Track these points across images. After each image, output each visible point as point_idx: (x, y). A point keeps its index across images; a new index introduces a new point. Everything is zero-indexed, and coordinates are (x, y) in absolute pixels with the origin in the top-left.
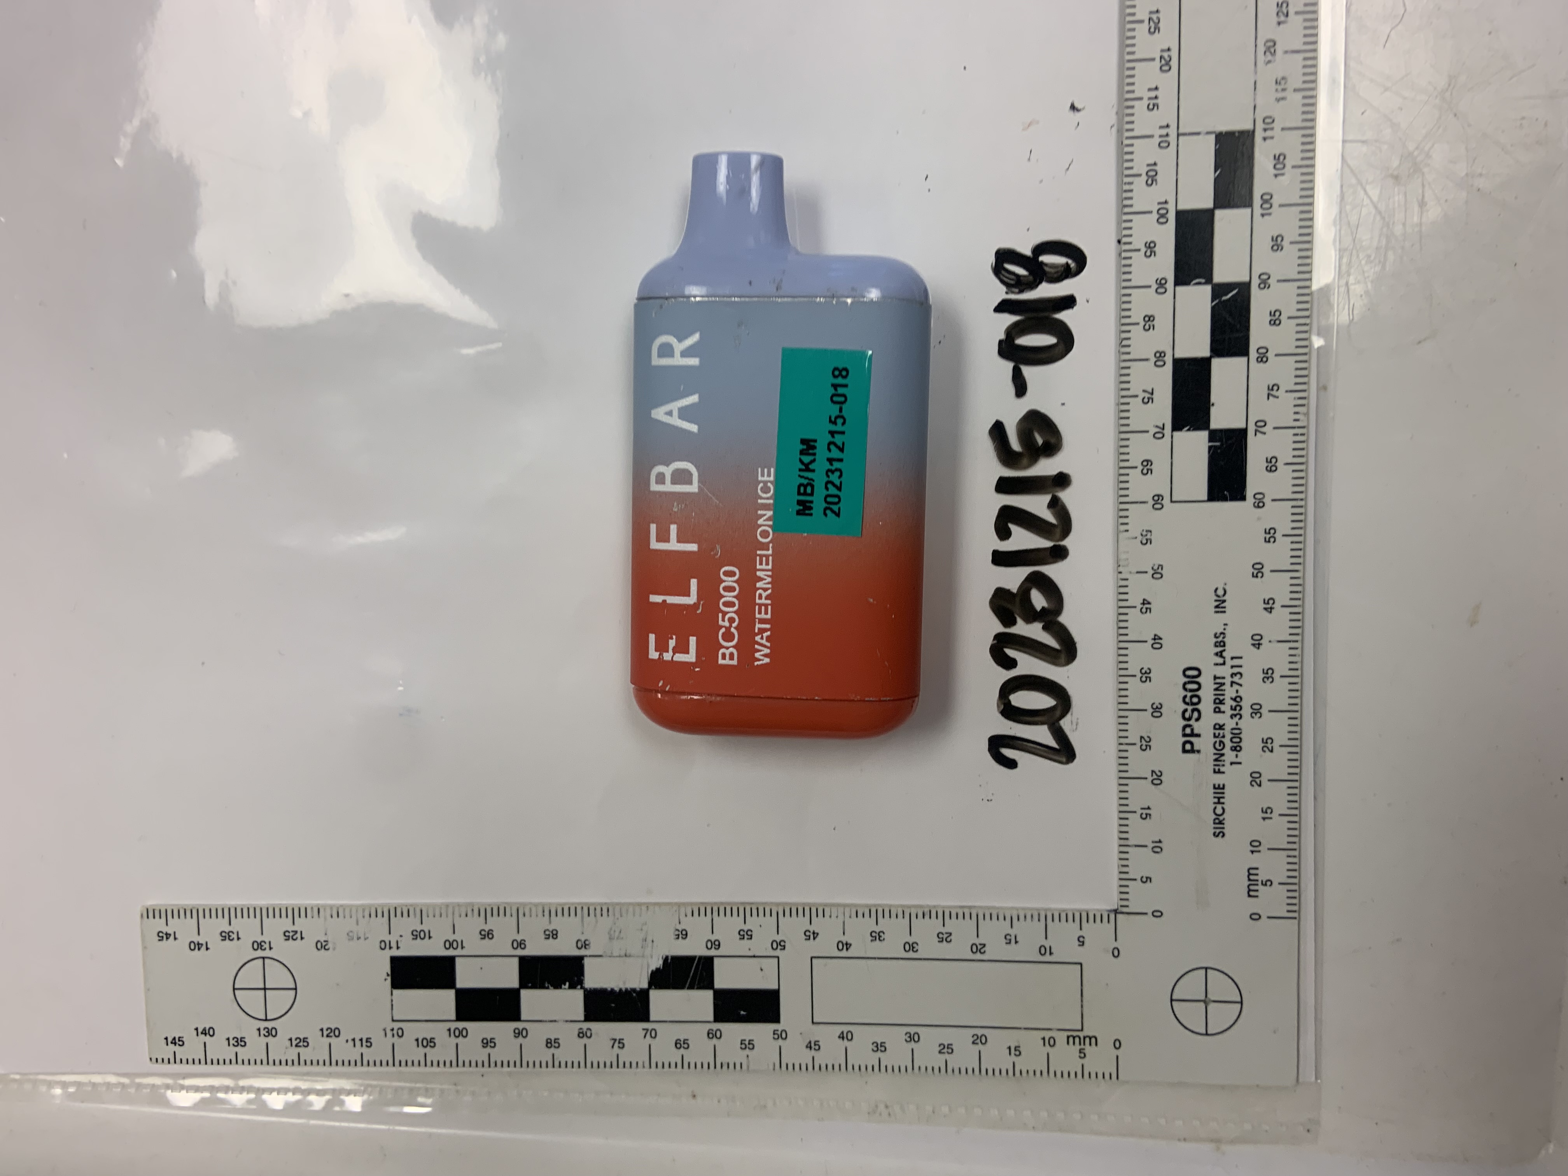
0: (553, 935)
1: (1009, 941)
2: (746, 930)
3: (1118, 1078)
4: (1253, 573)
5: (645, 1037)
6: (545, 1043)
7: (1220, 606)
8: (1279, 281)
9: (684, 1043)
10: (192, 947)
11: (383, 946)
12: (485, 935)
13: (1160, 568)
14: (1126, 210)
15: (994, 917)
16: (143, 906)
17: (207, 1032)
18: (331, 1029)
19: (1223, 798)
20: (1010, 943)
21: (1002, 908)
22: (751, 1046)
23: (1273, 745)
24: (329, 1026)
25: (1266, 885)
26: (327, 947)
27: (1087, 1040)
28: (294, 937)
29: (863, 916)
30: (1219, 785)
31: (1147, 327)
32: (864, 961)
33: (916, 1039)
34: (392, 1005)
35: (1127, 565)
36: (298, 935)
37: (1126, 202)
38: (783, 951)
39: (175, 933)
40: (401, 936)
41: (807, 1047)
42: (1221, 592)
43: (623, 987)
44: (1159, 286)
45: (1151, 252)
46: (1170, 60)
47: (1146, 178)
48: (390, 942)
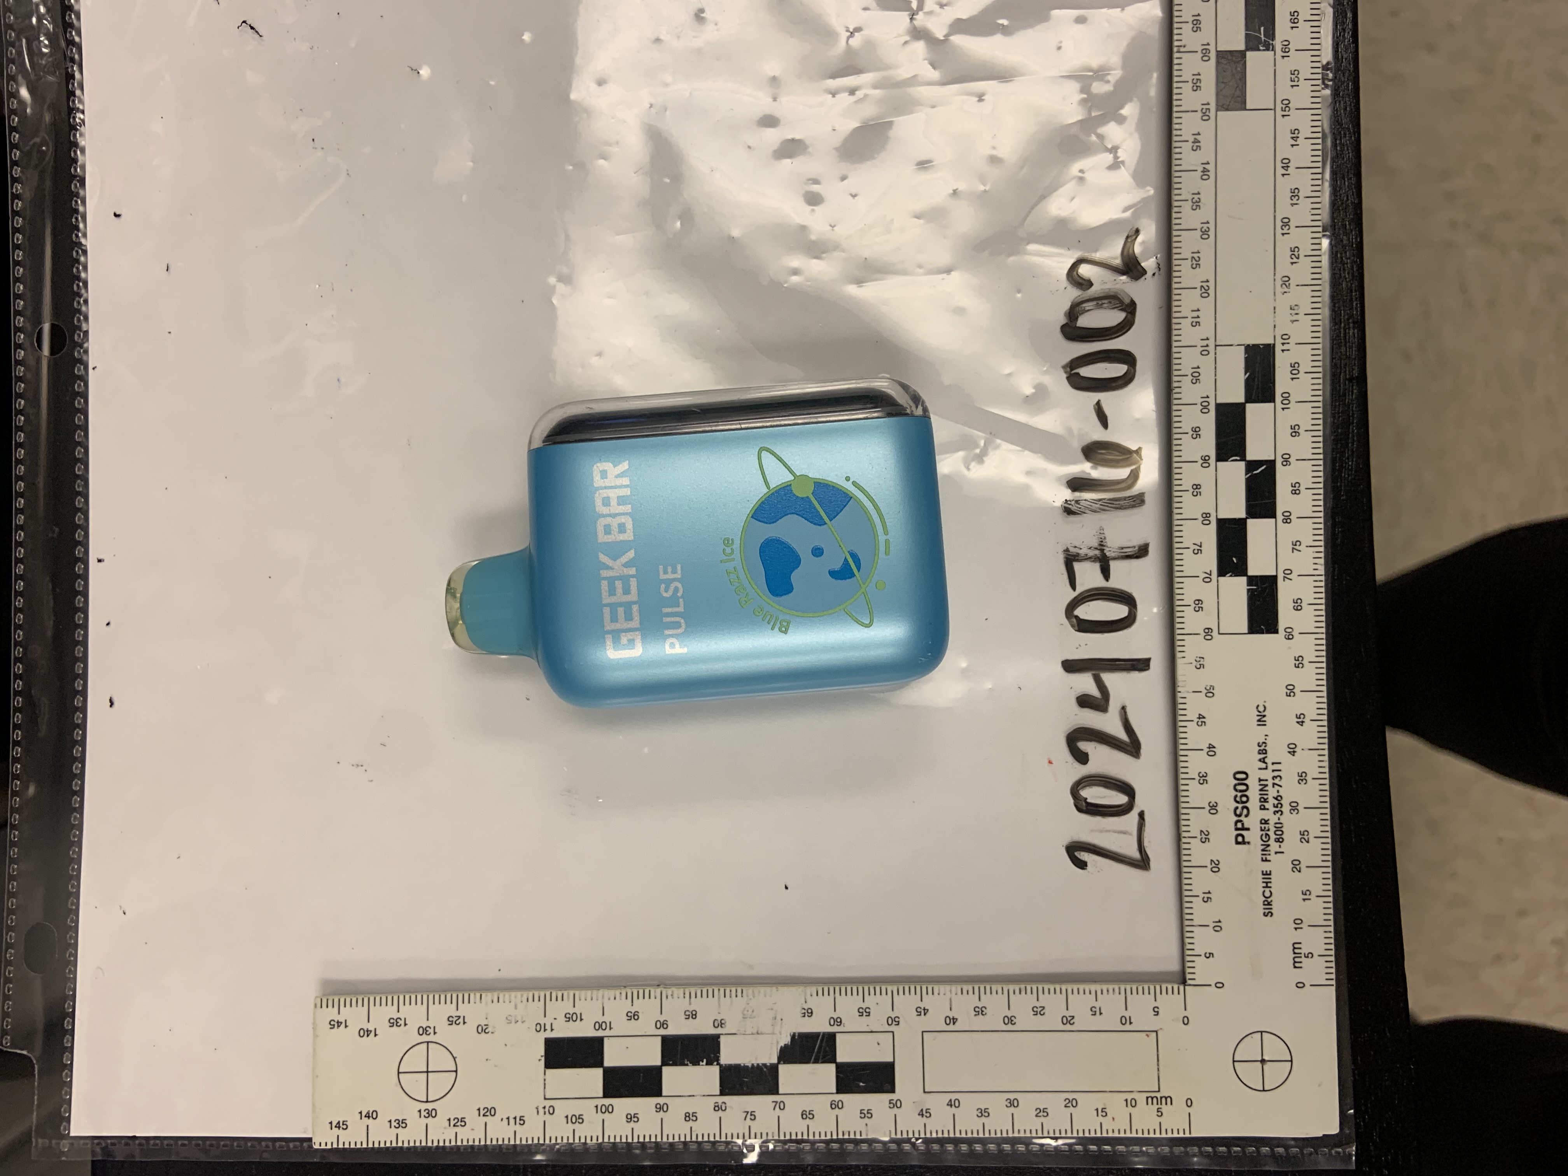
0: (693, 1015)
1: (1094, 1013)
2: (864, 1008)
3: (1190, 1132)
4: (1287, 693)
5: (774, 1109)
6: (684, 1117)
7: (1261, 720)
8: (1297, 460)
9: (809, 1114)
10: (362, 1034)
11: (538, 1030)
12: (631, 1016)
13: (1212, 688)
14: (1176, 402)
15: (1081, 991)
16: (315, 998)
17: (370, 1115)
18: (488, 1109)
19: (1270, 882)
20: (1095, 1016)
22: (870, 1115)
23: (1309, 836)
24: (486, 1106)
25: (1308, 957)
26: (487, 1031)
27: (1164, 1100)
28: (457, 1022)
29: (968, 994)
30: (1266, 871)
31: (1195, 494)
32: (968, 1034)
33: (1015, 1104)
34: (545, 1084)
35: (1185, 686)
36: (461, 1020)
37: (1177, 396)
38: (897, 1026)
39: (346, 1021)
40: (555, 1019)
41: (919, 1115)
42: (1261, 709)
43: (755, 1063)
44: (1203, 461)
45: (1197, 435)
46: (1209, 289)
47: (1192, 378)
48: (545, 1024)
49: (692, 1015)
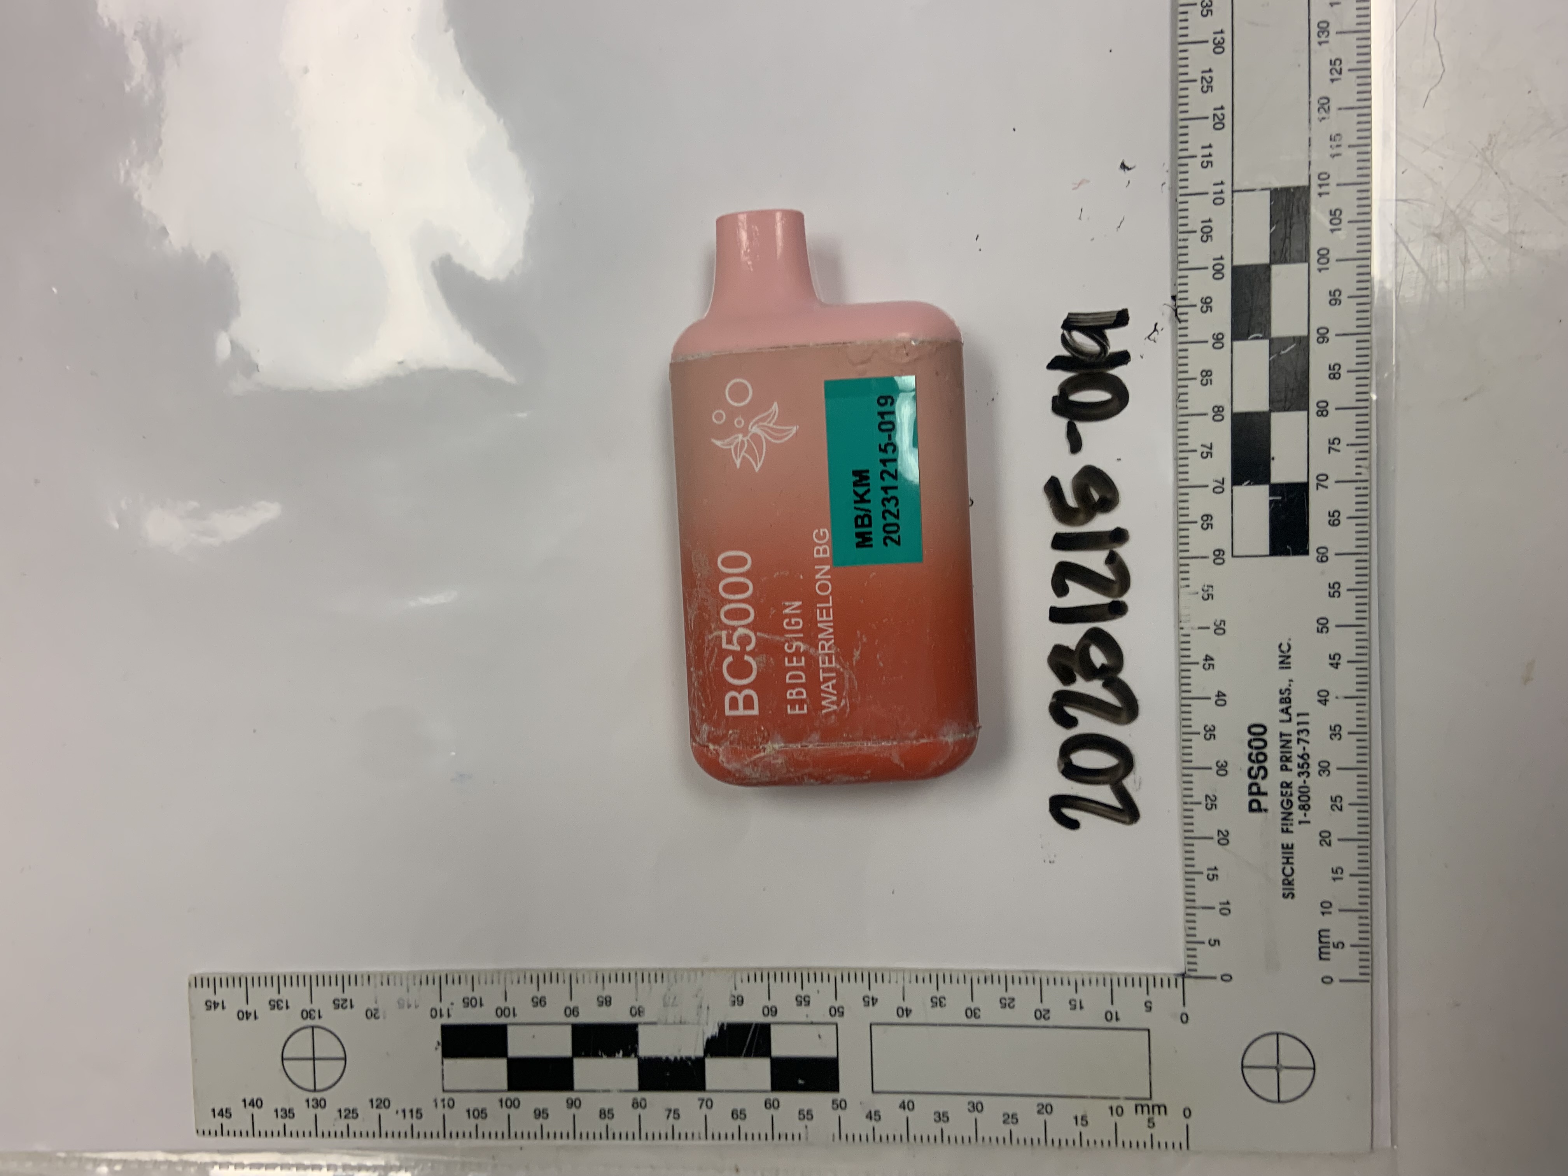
1: (1073, 1007)
2: (803, 996)
3: (1188, 1147)
4: (1318, 628)
5: (701, 1107)
6: (598, 1114)
7: (1285, 662)
8: (1337, 335)
9: (741, 1114)
10: (241, 1015)
11: (434, 1015)
12: (537, 1002)
13: (1222, 623)
14: (1182, 266)
15: (1059, 982)
16: (191, 975)
17: (255, 1103)
18: (381, 1100)
19: (1292, 858)
20: (1075, 1008)
21: (1068, 973)
22: (810, 1116)
23: (1342, 803)
24: (379, 1097)
25: (1338, 947)
26: (377, 1016)
27: (1156, 1109)
28: (344, 1006)
29: (924, 981)
30: (1288, 845)
31: (1205, 382)
32: (924, 1028)
33: (980, 1108)
34: (443, 1075)
35: (1189, 621)
36: (348, 1003)
37: (1181, 258)
38: (841, 1019)
39: (222, 1002)
40: (452, 1004)
41: (867, 1117)
42: (1285, 648)
43: (678, 1055)
44: (1213, 341)
45: (1207, 307)
46: (1223, 118)
47: (1201, 234)
48: (441, 1010)
49: (606, 1001)
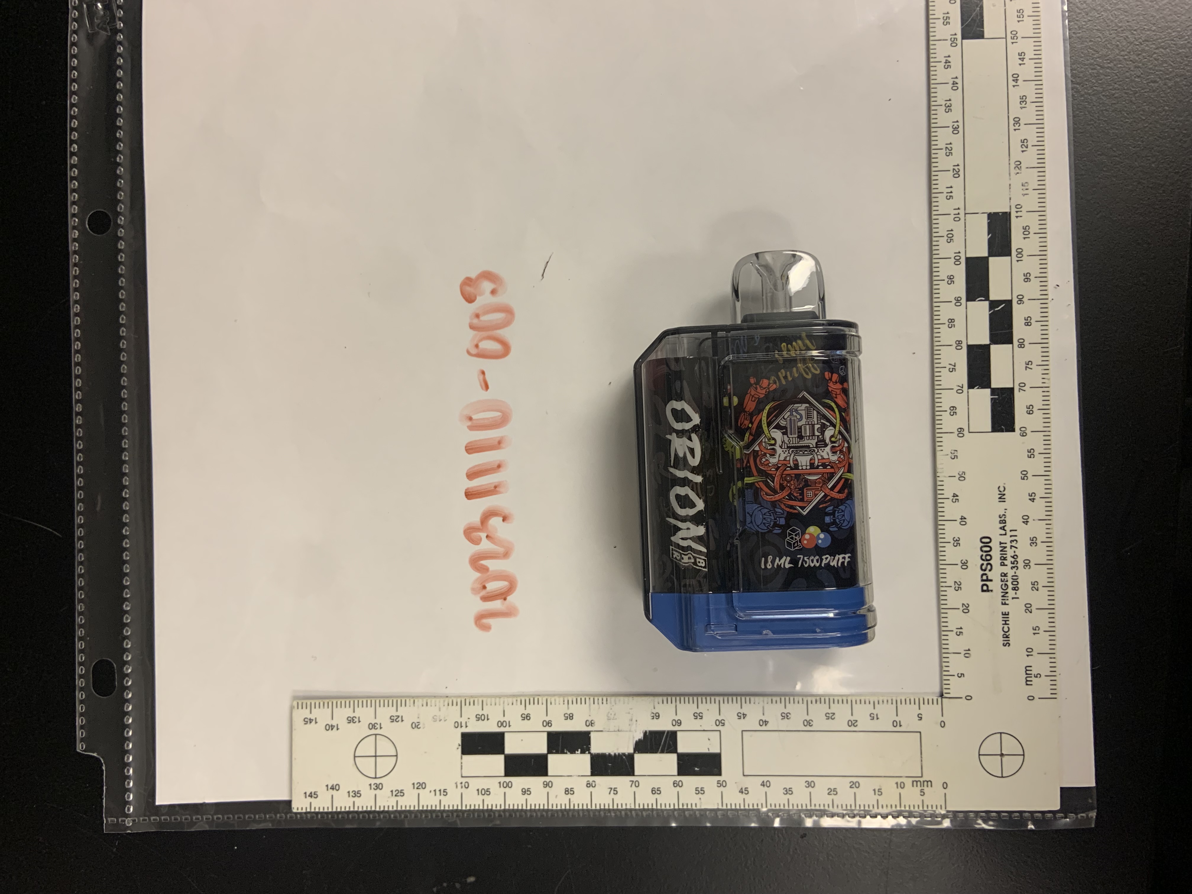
0: (570, 717)
2: (698, 713)
3: (946, 810)
4: (1021, 477)
5: (631, 786)
6: (564, 791)
7: (1002, 498)
8: (1029, 300)
9: (658, 791)
10: (327, 728)
11: (456, 726)
12: (524, 717)
13: (963, 473)
14: (935, 256)
15: (863, 702)
17: (334, 787)
18: (419, 783)
19: (1008, 621)
20: (873, 719)
21: (868, 695)
22: (702, 792)
23: (1038, 586)
25: (1037, 677)
26: (419, 727)
27: (925, 783)
28: (397, 720)
29: (776, 704)
30: (1005, 612)
31: (950, 326)
32: (777, 733)
33: (813, 785)
34: (462, 766)
35: (943, 472)
36: (400, 719)
37: (935, 252)
38: (723, 727)
39: (316, 718)
40: (469, 719)
41: (740, 792)
42: (1002, 489)
43: (617, 752)
44: (956, 301)
45: (951, 281)
46: (959, 171)
47: (947, 238)
48: (461, 722)
